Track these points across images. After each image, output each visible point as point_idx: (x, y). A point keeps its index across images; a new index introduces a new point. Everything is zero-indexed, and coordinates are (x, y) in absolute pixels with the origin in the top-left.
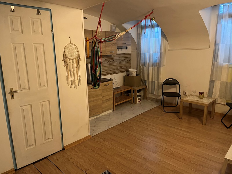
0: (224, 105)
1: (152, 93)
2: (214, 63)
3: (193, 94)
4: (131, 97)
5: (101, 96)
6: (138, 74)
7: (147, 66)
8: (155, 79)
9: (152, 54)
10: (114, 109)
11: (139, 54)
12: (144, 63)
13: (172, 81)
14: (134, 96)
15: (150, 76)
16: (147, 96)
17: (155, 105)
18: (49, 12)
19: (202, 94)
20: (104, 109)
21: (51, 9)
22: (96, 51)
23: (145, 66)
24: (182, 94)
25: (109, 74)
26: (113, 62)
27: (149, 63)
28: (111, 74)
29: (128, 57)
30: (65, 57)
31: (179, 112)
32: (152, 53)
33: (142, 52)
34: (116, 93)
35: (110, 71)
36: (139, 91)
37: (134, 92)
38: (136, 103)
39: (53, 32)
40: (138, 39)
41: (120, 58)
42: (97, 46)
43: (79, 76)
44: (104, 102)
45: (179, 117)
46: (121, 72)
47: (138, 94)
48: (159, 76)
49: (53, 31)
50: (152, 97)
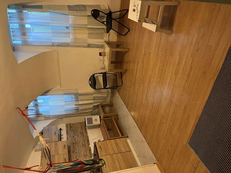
0: (109, 34)
2: (71, 45)
3: (102, 61)
7: (78, 106)
8: (91, 97)
9: (65, 103)
11: (67, 116)
12: (75, 109)
13: (91, 81)
15: (88, 102)
17: (117, 94)
19: (102, 54)
23: (78, 109)
24: (103, 71)
25: (89, 146)
26: (76, 143)
27: (75, 105)
28: (89, 144)
29: (70, 127)
31: (121, 72)
33: (64, 113)
34: (109, 136)
35: (86, 145)
40: (51, 118)
45: (125, 73)
46: (86, 133)
48: (88, 93)
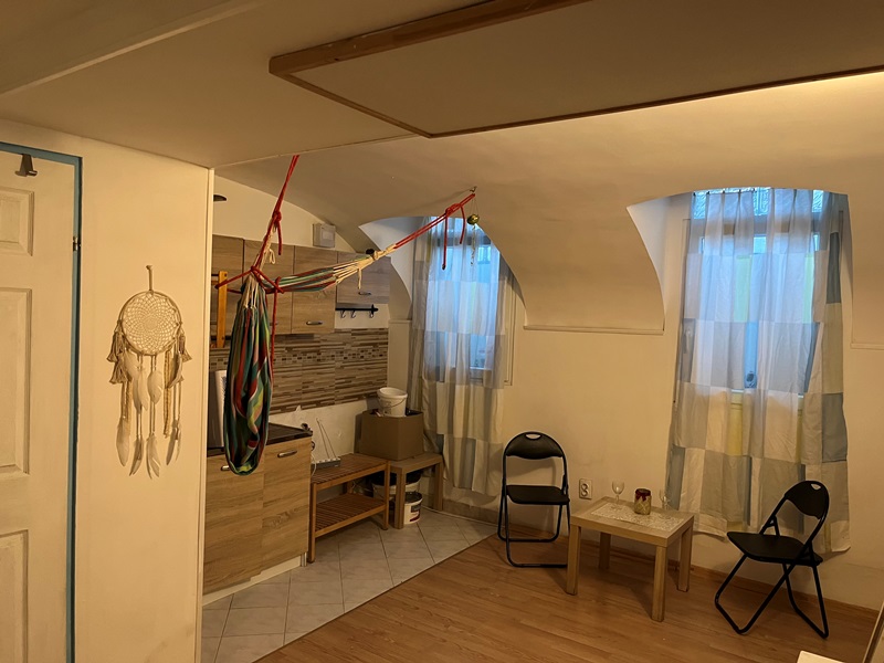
0: (721, 539)
1: (465, 484)
2: (681, 386)
3: (614, 496)
4: (384, 502)
5: (262, 499)
6: (412, 408)
7: (447, 380)
8: (475, 433)
9: (464, 337)
10: (309, 553)
11: (417, 334)
12: (438, 369)
13: (538, 442)
14: (394, 496)
15: (458, 420)
16: (445, 496)
17: (474, 537)
18: (71, 169)
19: (644, 499)
20: (268, 557)
21: (80, 159)
22: (254, 323)
23: (438, 379)
24: (573, 493)
25: (299, 407)
26: (319, 360)
27: (454, 370)
28: (305, 406)
29: (376, 342)
30: (120, 346)
31: (565, 567)
32: (464, 332)
34: (324, 486)
35: (303, 396)
36: (412, 477)
37: (393, 482)
38: (403, 526)
39: (77, 245)
40: (417, 281)
41: (347, 347)
42: (258, 306)
43: (175, 424)
44: (271, 524)
45: (563, 586)
46: (346, 398)
47: (410, 487)
48: (492, 422)
49: (79, 243)
50: (463, 501)
